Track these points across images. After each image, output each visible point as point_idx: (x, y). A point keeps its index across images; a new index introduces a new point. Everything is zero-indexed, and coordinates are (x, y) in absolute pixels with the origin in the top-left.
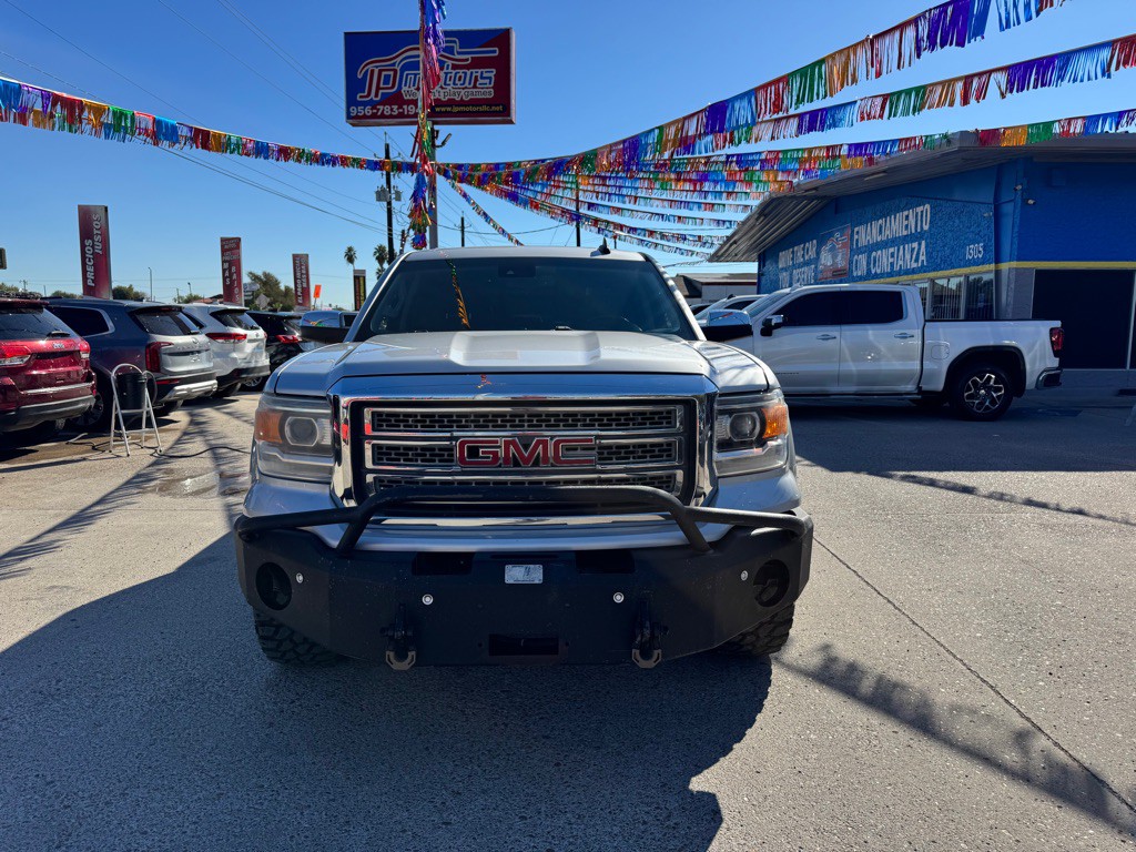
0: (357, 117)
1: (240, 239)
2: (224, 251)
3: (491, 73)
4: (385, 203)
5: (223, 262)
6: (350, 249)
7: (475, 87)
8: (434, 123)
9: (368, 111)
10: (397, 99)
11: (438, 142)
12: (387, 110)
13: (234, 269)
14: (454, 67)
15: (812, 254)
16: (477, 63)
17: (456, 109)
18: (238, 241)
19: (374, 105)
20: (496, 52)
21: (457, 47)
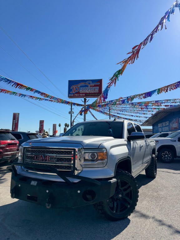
0: (70, 96)
1: (44, 121)
2: (40, 123)
3: (98, 88)
4: (70, 114)
5: (40, 125)
6: (60, 124)
7: (95, 90)
8: (86, 97)
9: (73, 95)
10: (79, 93)
11: (87, 101)
12: (76, 95)
13: (42, 127)
14: (90, 87)
15: (168, 124)
16: (95, 86)
17: (90, 95)
18: (43, 121)
19: (74, 94)
20: (99, 84)
21: (91, 83)
